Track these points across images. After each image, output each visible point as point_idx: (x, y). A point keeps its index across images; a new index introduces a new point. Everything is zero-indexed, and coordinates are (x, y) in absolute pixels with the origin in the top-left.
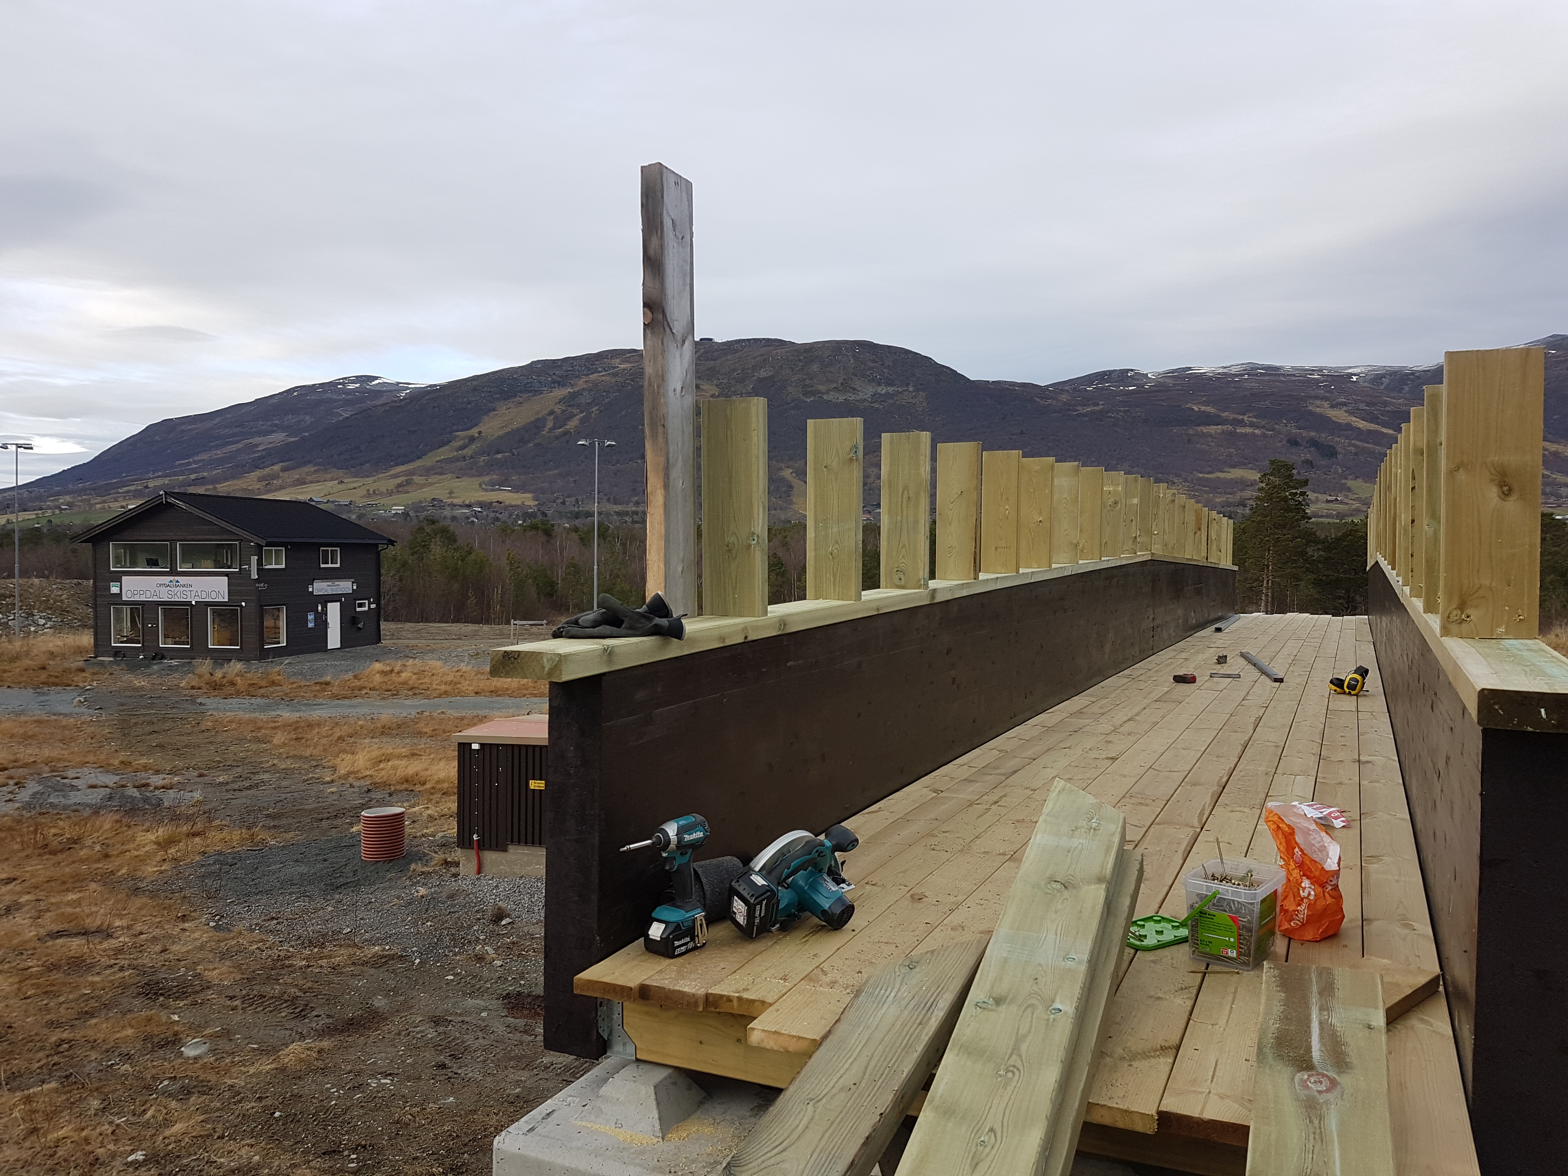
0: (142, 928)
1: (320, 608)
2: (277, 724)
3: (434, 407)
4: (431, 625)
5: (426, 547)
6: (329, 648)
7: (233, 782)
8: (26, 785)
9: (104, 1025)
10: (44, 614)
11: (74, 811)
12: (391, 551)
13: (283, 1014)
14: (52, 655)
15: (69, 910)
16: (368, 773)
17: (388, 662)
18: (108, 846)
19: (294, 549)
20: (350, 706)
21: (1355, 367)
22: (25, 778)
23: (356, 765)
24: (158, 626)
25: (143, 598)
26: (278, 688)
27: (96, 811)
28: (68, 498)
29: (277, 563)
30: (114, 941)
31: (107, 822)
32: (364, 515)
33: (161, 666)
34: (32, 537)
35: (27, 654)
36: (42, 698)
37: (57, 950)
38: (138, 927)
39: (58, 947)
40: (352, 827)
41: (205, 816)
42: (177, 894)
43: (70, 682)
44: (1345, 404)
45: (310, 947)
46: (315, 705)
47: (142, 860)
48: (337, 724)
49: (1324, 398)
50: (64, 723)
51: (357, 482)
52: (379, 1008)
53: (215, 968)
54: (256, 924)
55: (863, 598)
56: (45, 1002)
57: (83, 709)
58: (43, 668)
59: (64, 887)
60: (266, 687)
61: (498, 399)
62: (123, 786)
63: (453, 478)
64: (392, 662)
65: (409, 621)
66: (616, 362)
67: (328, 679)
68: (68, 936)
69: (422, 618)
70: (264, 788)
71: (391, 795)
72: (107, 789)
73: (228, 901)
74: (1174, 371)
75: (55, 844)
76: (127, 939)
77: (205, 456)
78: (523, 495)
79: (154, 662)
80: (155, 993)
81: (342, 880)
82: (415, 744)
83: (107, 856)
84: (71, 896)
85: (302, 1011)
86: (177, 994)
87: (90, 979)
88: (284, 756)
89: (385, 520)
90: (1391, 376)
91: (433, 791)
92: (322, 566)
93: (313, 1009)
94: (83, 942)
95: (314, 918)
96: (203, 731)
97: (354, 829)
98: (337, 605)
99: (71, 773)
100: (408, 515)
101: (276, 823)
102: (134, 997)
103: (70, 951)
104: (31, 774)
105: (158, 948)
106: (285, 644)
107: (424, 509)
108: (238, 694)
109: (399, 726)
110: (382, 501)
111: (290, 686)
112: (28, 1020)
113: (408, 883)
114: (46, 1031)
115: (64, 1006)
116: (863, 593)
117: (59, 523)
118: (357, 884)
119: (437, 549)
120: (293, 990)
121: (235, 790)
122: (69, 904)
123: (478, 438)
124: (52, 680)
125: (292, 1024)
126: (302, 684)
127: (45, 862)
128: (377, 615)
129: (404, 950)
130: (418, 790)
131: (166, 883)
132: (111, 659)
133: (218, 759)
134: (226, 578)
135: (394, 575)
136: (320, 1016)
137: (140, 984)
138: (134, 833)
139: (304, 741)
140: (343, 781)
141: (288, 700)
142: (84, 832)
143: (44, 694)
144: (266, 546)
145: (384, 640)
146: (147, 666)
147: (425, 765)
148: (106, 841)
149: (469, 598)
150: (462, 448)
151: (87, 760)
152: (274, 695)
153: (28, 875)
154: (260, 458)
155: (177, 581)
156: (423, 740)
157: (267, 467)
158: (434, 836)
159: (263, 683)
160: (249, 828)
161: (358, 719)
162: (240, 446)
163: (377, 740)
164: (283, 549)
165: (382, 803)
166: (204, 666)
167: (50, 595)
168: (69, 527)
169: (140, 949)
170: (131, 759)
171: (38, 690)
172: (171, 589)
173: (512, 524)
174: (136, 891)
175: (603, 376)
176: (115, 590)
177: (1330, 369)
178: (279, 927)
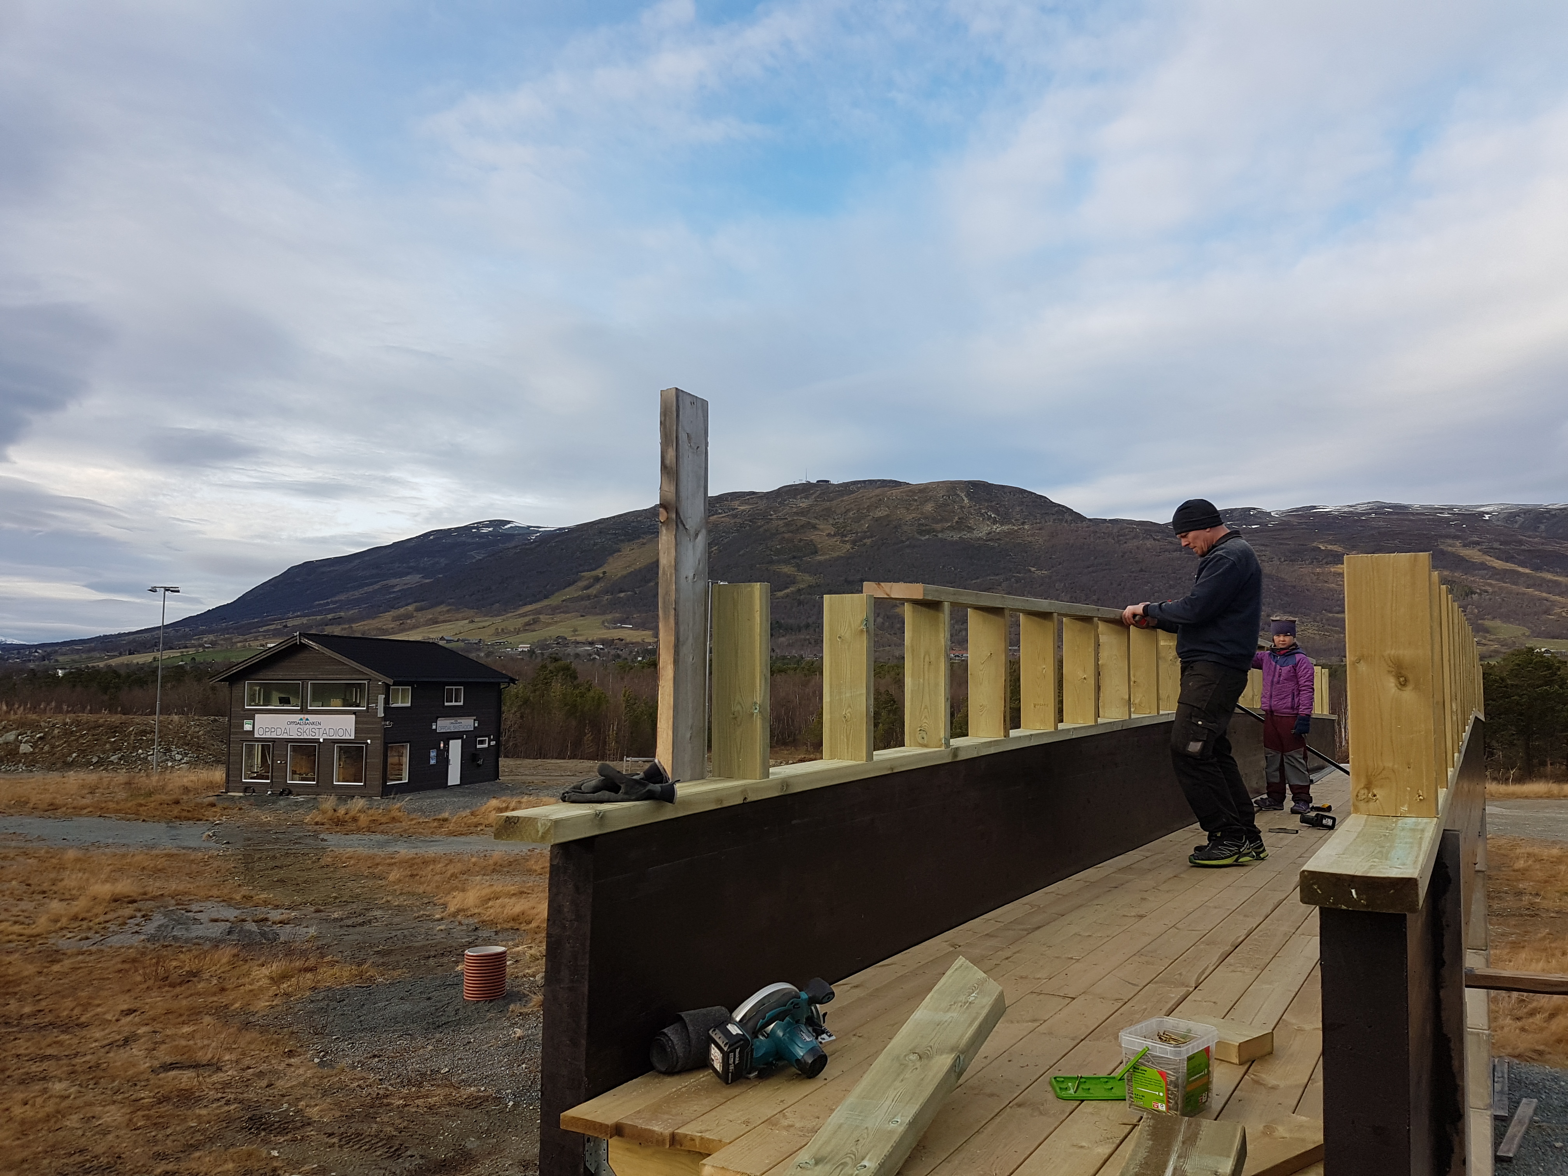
0: (249, 1062)
1: (442, 745)
2: (396, 860)
3: (562, 549)
4: (549, 761)
5: (547, 684)
6: (449, 784)
7: (348, 918)
8: (152, 918)
9: (207, 1159)
10: (182, 750)
11: (194, 944)
12: (513, 689)
13: (378, 1153)
14: (186, 790)
15: (183, 1043)
16: (476, 911)
17: (504, 798)
18: (224, 979)
19: (420, 689)
20: (465, 843)
21: (1487, 506)
22: (152, 911)
23: (465, 902)
24: (286, 763)
25: (274, 736)
26: (398, 824)
27: (217, 944)
28: (212, 637)
29: (402, 701)
30: (221, 1075)
31: (225, 954)
32: (493, 653)
33: (287, 802)
34: (177, 674)
35: (163, 788)
36: (174, 832)
37: (168, 1082)
38: (247, 1062)
39: (170, 1079)
40: (458, 966)
41: (318, 952)
42: (286, 1030)
43: (200, 817)
44: (1478, 543)
45: (408, 1085)
46: (432, 841)
47: (255, 994)
48: (451, 860)
49: (1456, 537)
50: (192, 857)
51: (487, 621)
52: (471, 1150)
53: (316, 1105)
54: (359, 1062)
55: (875, 758)
56: (153, 1134)
57: (212, 844)
58: (177, 802)
59: (181, 1020)
60: (387, 823)
61: (622, 541)
62: (244, 920)
63: (577, 617)
64: (508, 799)
65: (527, 757)
66: (736, 504)
67: (446, 815)
68: (181, 1068)
69: (540, 754)
70: (376, 924)
71: (497, 933)
72: (227, 923)
73: (334, 1037)
74: (1298, 510)
75: (174, 977)
76: (235, 1073)
77: (343, 597)
78: (644, 632)
79: (281, 797)
80: (258, 1128)
81: (444, 1019)
82: (524, 881)
83: (223, 990)
84: (186, 1029)
85: (396, 1150)
86: (278, 1130)
87: (197, 1111)
88: (398, 892)
89: (512, 659)
90: (1525, 513)
91: (537, 930)
92: (446, 704)
93: (407, 1149)
94: (194, 1074)
95: (413, 1057)
96: (323, 867)
97: (459, 968)
98: (459, 742)
99: (195, 907)
100: (534, 652)
101: (385, 959)
102: (238, 1132)
103: (181, 1083)
104: (158, 907)
105: (264, 1083)
106: (407, 781)
107: (548, 646)
108: (359, 830)
109: (510, 864)
110: (510, 640)
111: (409, 823)
112: (137, 1151)
113: (506, 1024)
114: (152, 1162)
115: (171, 1138)
116: (875, 753)
117: (202, 661)
118: (458, 1023)
119: (557, 688)
120: (389, 1129)
121: (349, 926)
122: (183, 1036)
123: (602, 578)
124: (185, 814)
125: (386, 1163)
126: (421, 820)
127: (164, 994)
128: (496, 752)
129: (498, 1091)
130: (523, 928)
131: (276, 1018)
132: (241, 794)
133: (334, 895)
134: (354, 716)
135: (515, 712)
136: (414, 1156)
137: (244, 1119)
138: (250, 967)
139: (418, 877)
140: (453, 919)
141: (407, 836)
142: (202, 966)
143: (175, 828)
144: (393, 685)
145: (502, 776)
146: (274, 803)
147: (531, 904)
148: (222, 975)
149: (585, 734)
150: (587, 588)
151: (211, 894)
152: (394, 831)
153: (147, 1007)
154: (395, 598)
155: (307, 719)
156: (532, 878)
157: (402, 607)
158: (534, 976)
159: (384, 820)
160: (359, 965)
161: (472, 856)
162: (376, 587)
163: (488, 878)
164: (410, 688)
165: (488, 942)
166: (328, 803)
167: (187, 732)
168: (211, 664)
169: (247, 1083)
170: (253, 893)
171: (170, 824)
172: (301, 726)
173: (632, 661)
174: (247, 1025)
175: (723, 517)
176: (248, 727)
177: (1460, 508)
178: (380, 1065)
